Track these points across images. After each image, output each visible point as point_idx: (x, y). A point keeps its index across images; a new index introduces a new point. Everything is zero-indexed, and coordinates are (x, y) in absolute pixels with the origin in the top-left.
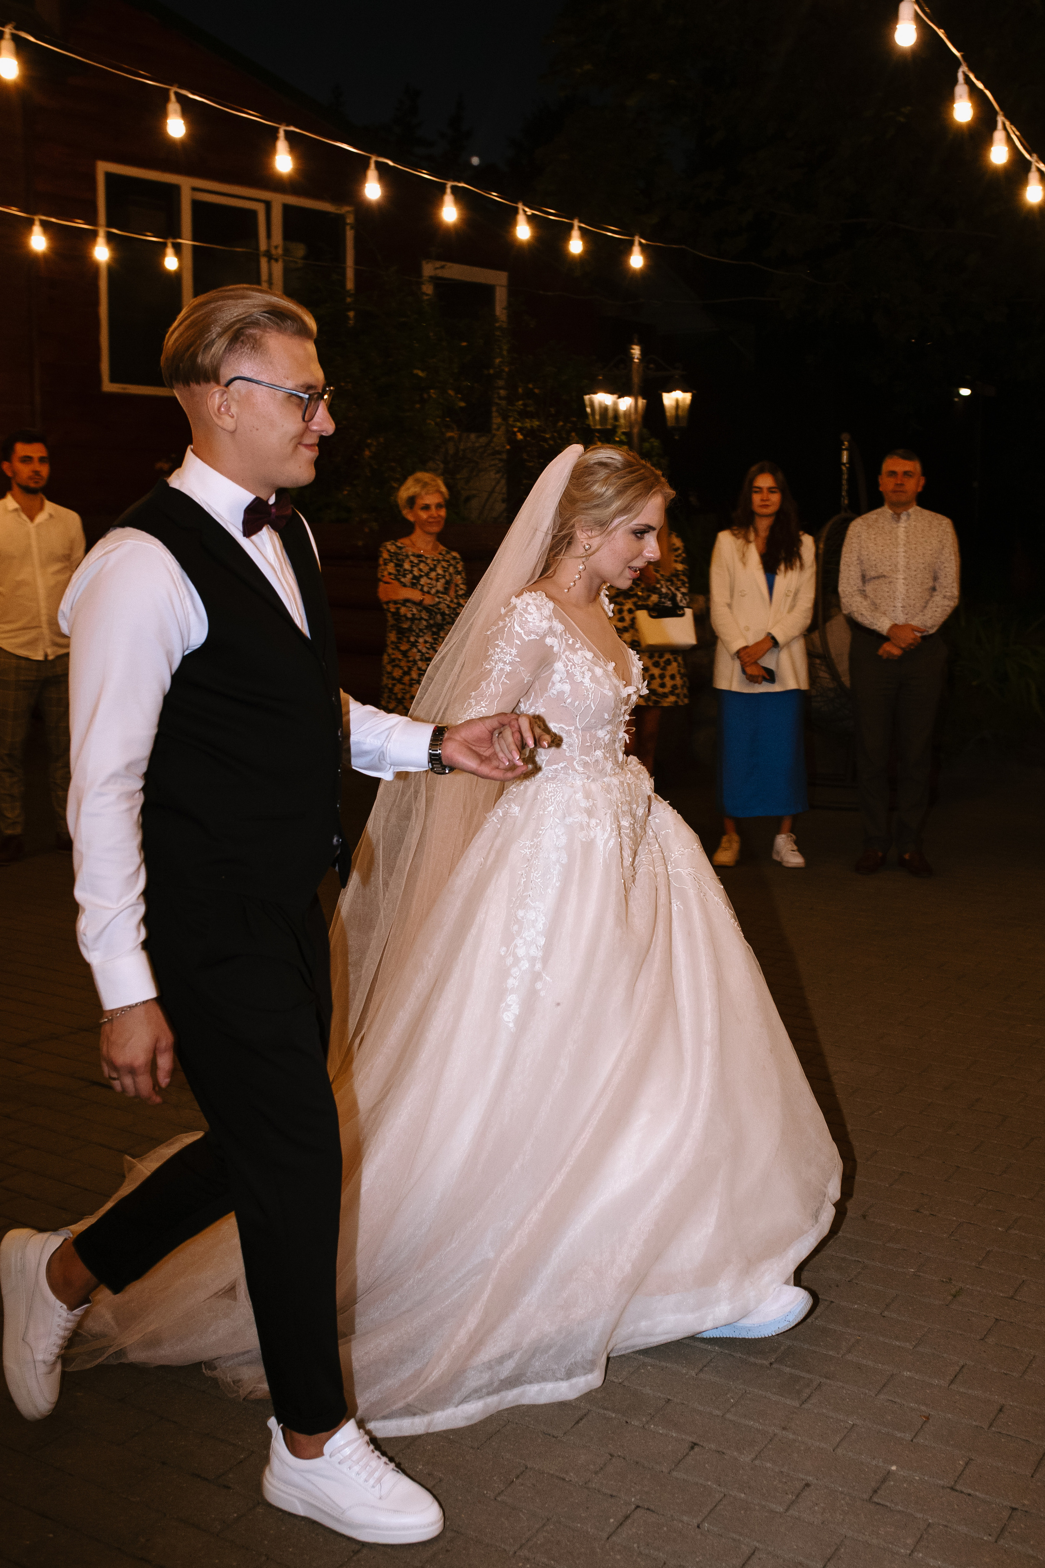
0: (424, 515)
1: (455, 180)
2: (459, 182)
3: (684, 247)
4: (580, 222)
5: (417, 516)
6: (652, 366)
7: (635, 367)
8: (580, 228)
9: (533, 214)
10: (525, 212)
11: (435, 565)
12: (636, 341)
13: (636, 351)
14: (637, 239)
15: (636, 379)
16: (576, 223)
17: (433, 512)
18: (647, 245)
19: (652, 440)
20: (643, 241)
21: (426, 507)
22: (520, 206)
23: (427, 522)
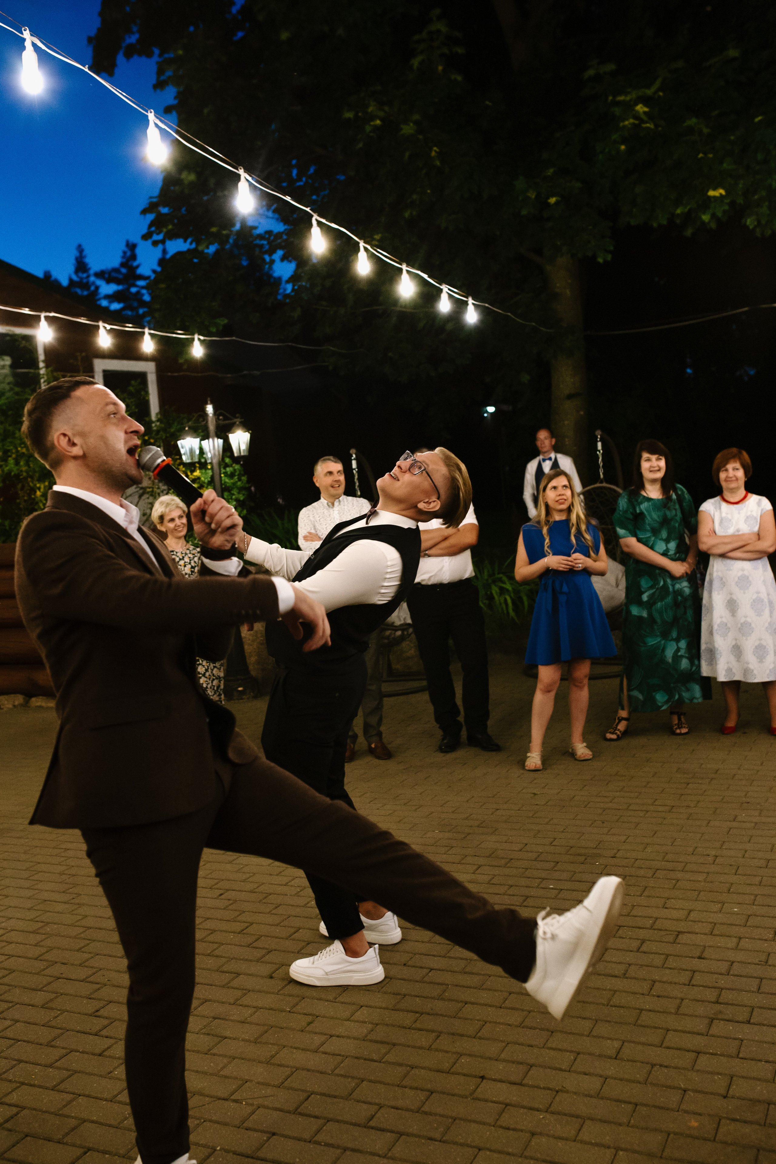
0: (171, 525)
1: (46, 311)
2: (50, 312)
3: (234, 338)
4: (150, 329)
5: (166, 527)
6: (221, 417)
7: (210, 419)
8: (150, 334)
9: (111, 329)
10: (105, 328)
11: (183, 557)
12: (209, 402)
13: (210, 409)
14: (196, 337)
15: (212, 427)
16: (147, 331)
17: (178, 522)
18: (205, 340)
19: (234, 465)
20: (202, 338)
21: (172, 520)
22: (101, 324)
23: (175, 529)
